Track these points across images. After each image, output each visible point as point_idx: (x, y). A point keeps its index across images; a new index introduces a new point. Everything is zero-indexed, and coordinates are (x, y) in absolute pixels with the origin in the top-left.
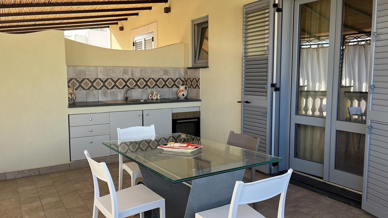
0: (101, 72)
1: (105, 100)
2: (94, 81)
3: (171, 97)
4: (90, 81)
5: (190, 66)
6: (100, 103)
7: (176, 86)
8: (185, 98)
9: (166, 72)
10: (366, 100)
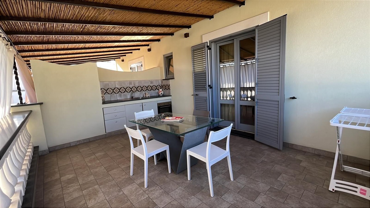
0: (117, 84)
1: (121, 99)
2: (114, 89)
3: (155, 95)
4: (112, 89)
5: (164, 79)
6: (118, 101)
7: (157, 89)
8: (163, 95)
9: (152, 82)
10: (254, 91)
